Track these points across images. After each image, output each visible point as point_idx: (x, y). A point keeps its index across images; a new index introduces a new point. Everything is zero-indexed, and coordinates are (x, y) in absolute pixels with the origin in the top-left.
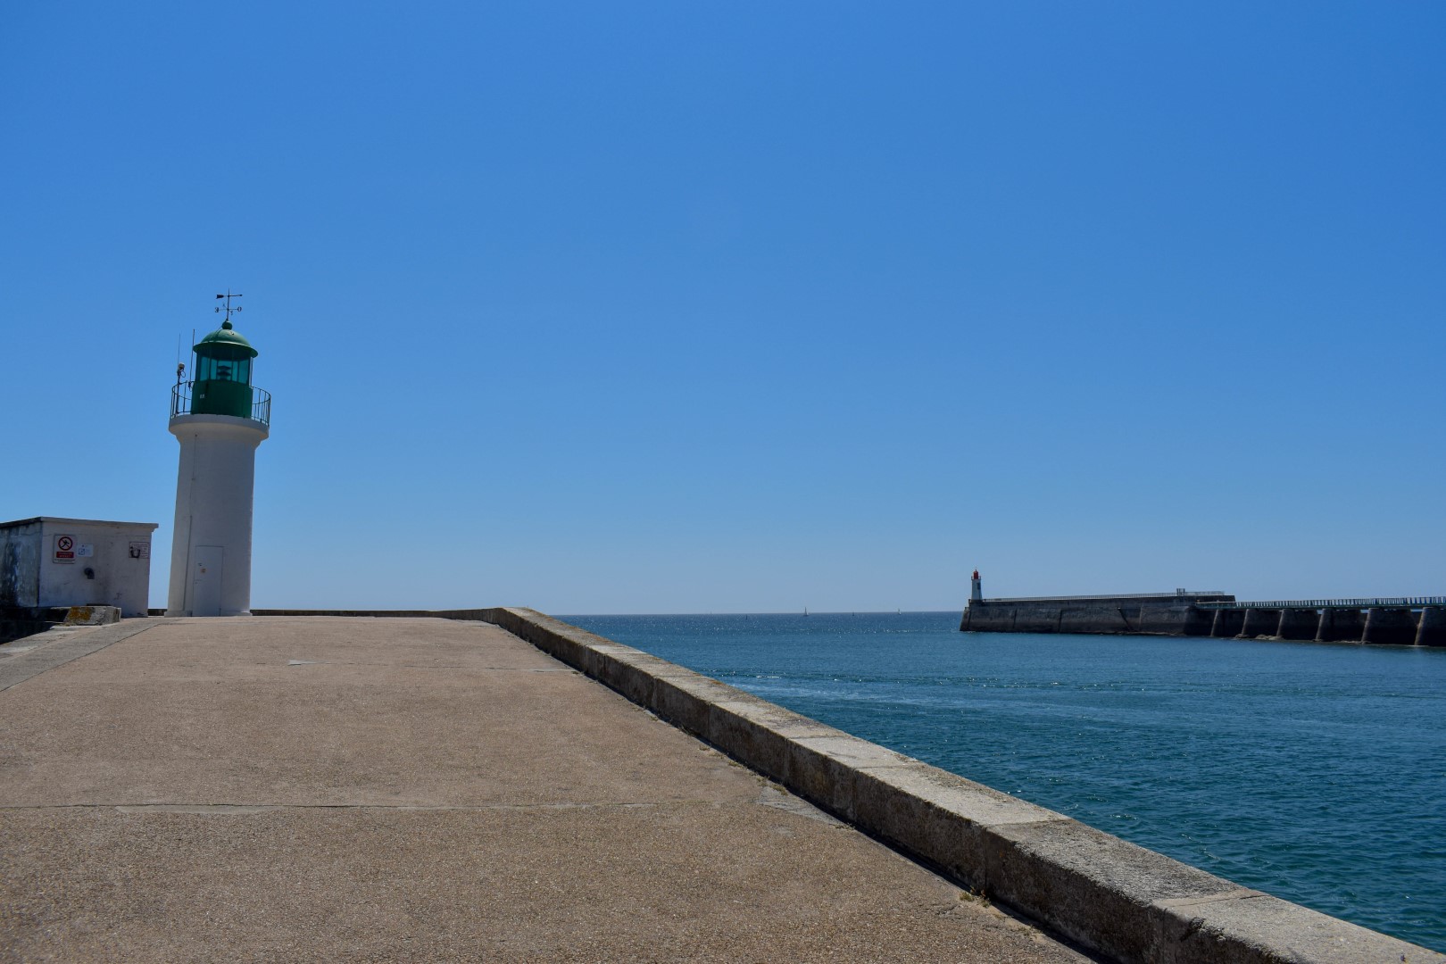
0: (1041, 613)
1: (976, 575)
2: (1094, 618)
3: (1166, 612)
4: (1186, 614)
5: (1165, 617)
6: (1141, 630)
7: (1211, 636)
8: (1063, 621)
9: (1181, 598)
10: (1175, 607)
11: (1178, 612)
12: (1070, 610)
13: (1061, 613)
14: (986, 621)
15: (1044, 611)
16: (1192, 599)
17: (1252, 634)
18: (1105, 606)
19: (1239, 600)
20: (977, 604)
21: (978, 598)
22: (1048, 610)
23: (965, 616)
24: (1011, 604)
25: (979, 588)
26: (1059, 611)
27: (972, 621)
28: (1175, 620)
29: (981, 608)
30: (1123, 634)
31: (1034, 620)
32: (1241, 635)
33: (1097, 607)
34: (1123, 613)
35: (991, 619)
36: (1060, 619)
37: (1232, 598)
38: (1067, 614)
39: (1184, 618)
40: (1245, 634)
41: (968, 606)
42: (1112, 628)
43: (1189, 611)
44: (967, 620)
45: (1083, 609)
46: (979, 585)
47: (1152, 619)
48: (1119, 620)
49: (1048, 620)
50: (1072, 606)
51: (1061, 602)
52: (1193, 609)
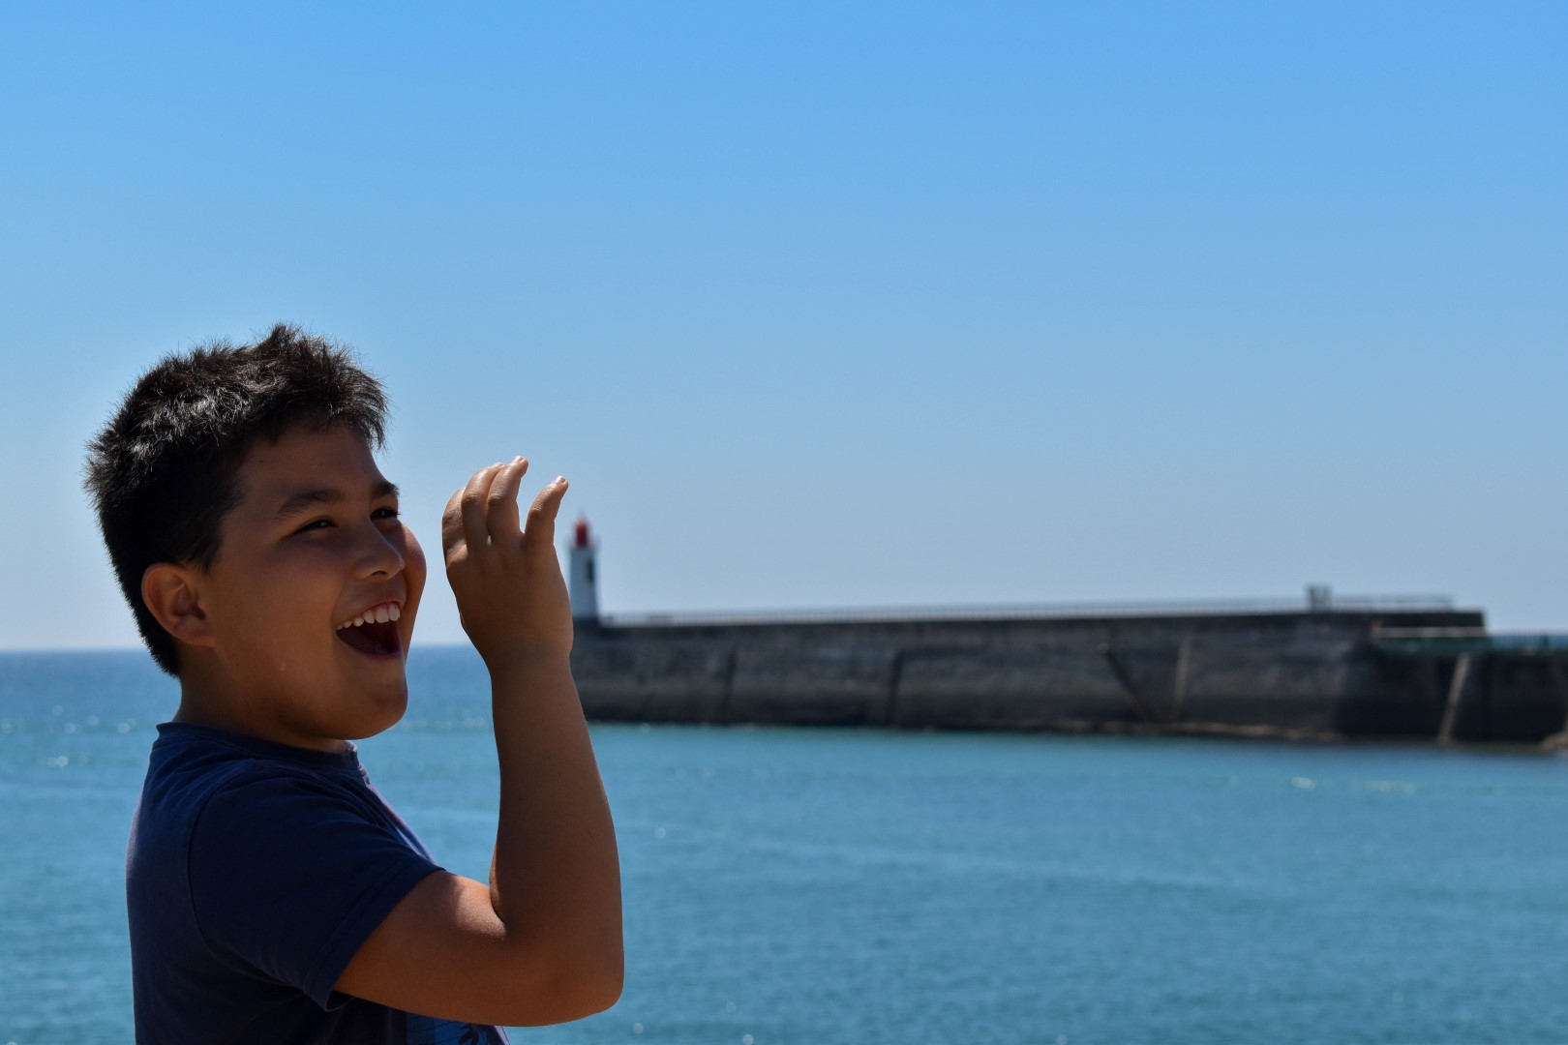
0: (823, 661)
1: (581, 539)
2: (1017, 680)
3: (1272, 661)
4: (1342, 669)
5: (1270, 680)
6: (1185, 719)
7: (1445, 736)
8: (905, 688)
9: (1322, 619)
10: (1303, 644)
11: (1314, 663)
12: (931, 653)
13: (899, 662)
14: (625, 686)
15: (835, 654)
16: (1356, 621)
18: (1051, 639)
20: (586, 632)
21: (587, 613)
22: (849, 653)
24: (711, 632)
25: (592, 579)
26: (890, 654)
28: (1304, 688)
29: (601, 644)
30: (1124, 734)
31: (797, 685)
33: (1024, 641)
34: (1116, 663)
36: (895, 680)
37: (1475, 619)
38: (922, 665)
39: (1336, 682)
42: (1080, 715)
43: (1353, 657)
45: (975, 651)
46: (592, 570)
47: (1223, 684)
48: (1107, 688)
49: (848, 683)
50: (929, 639)
51: (893, 627)
52: (1367, 655)
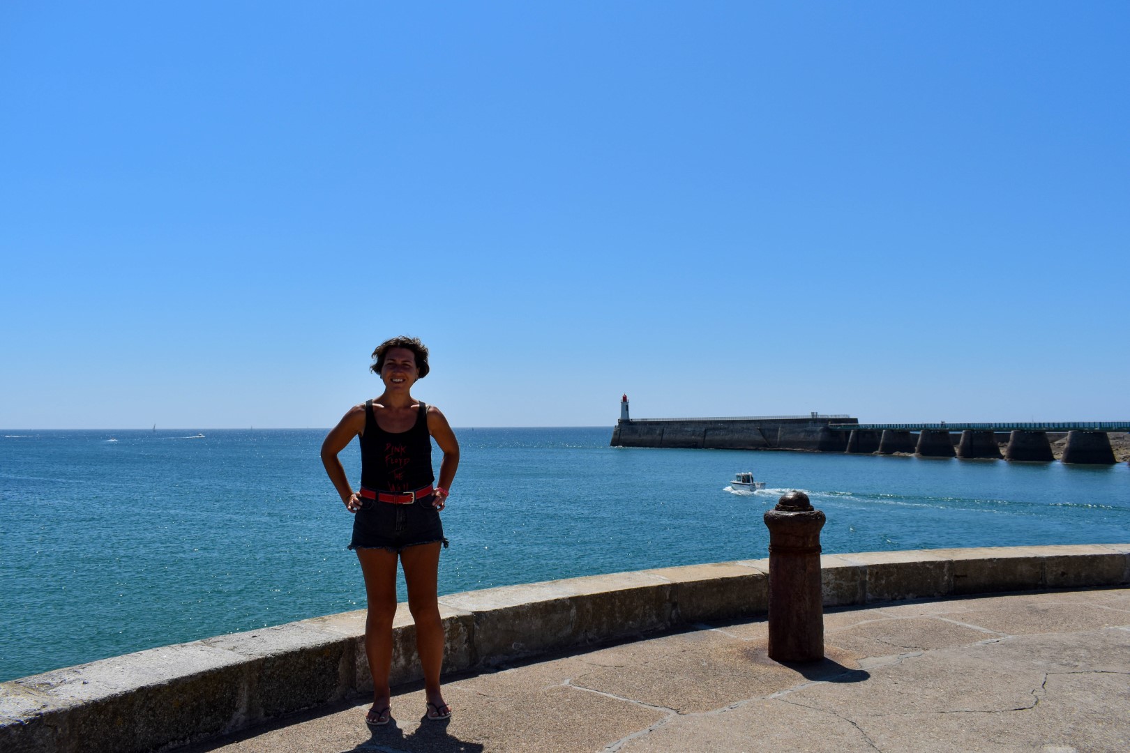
0: (687, 431)
1: (625, 399)
2: (736, 436)
3: (802, 432)
4: (820, 434)
5: (801, 436)
6: (779, 446)
8: (707, 438)
9: (815, 421)
10: (810, 427)
11: (813, 432)
12: (714, 429)
13: (705, 431)
14: (636, 437)
15: (689, 429)
16: (824, 421)
17: (888, 450)
18: (745, 426)
19: (860, 422)
20: (625, 423)
21: (626, 418)
22: (692, 429)
23: (615, 433)
24: (658, 423)
25: (627, 410)
26: (703, 430)
27: (622, 438)
28: (811, 438)
29: (631, 426)
30: (765, 450)
31: (680, 437)
32: (878, 452)
33: (738, 426)
34: (762, 432)
35: (640, 436)
36: (705, 436)
37: (855, 420)
38: (711, 432)
39: (819, 437)
40: (881, 451)
41: (617, 424)
42: (753, 445)
43: (823, 431)
44: (617, 437)
45: (725, 429)
46: (627, 407)
47: (789, 437)
48: (759, 438)
49: (693, 437)
50: (714, 426)
51: (704, 422)
52: (826, 429)
